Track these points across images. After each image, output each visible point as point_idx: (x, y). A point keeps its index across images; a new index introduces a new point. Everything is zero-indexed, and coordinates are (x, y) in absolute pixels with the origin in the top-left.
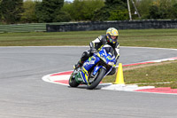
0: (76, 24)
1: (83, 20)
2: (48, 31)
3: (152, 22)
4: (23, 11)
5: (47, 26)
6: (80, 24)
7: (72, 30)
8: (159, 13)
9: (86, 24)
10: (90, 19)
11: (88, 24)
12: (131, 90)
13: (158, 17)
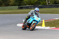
0: (29, 6)
1: (31, 5)
2: (19, 9)
3: (55, 5)
4: (10, 2)
5: (19, 7)
6: (30, 6)
7: (27, 8)
8: (57, 2)
9: (32, 6)
10: (33, 5)
11: (33, 6)
12: (47, 29)
13: (57, 4)
